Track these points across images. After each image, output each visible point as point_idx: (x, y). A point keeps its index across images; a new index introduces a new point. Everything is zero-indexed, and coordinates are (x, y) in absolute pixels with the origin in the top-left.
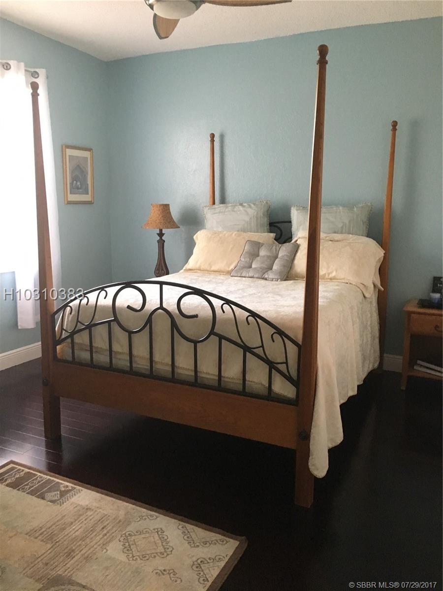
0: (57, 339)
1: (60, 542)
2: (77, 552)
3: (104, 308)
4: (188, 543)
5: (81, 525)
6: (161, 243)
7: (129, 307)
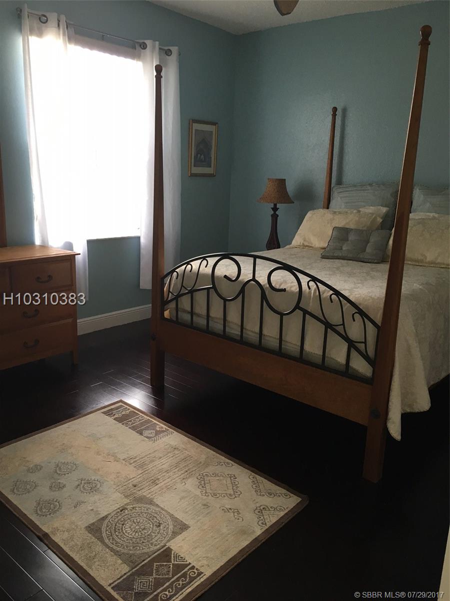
0: (165, 299)
1: (149, 471)
2: (161, 481)
3: (205, 275)
4: (255, 491)
5: (168, 461)
6: (275, 217)
7: (225, 276)
